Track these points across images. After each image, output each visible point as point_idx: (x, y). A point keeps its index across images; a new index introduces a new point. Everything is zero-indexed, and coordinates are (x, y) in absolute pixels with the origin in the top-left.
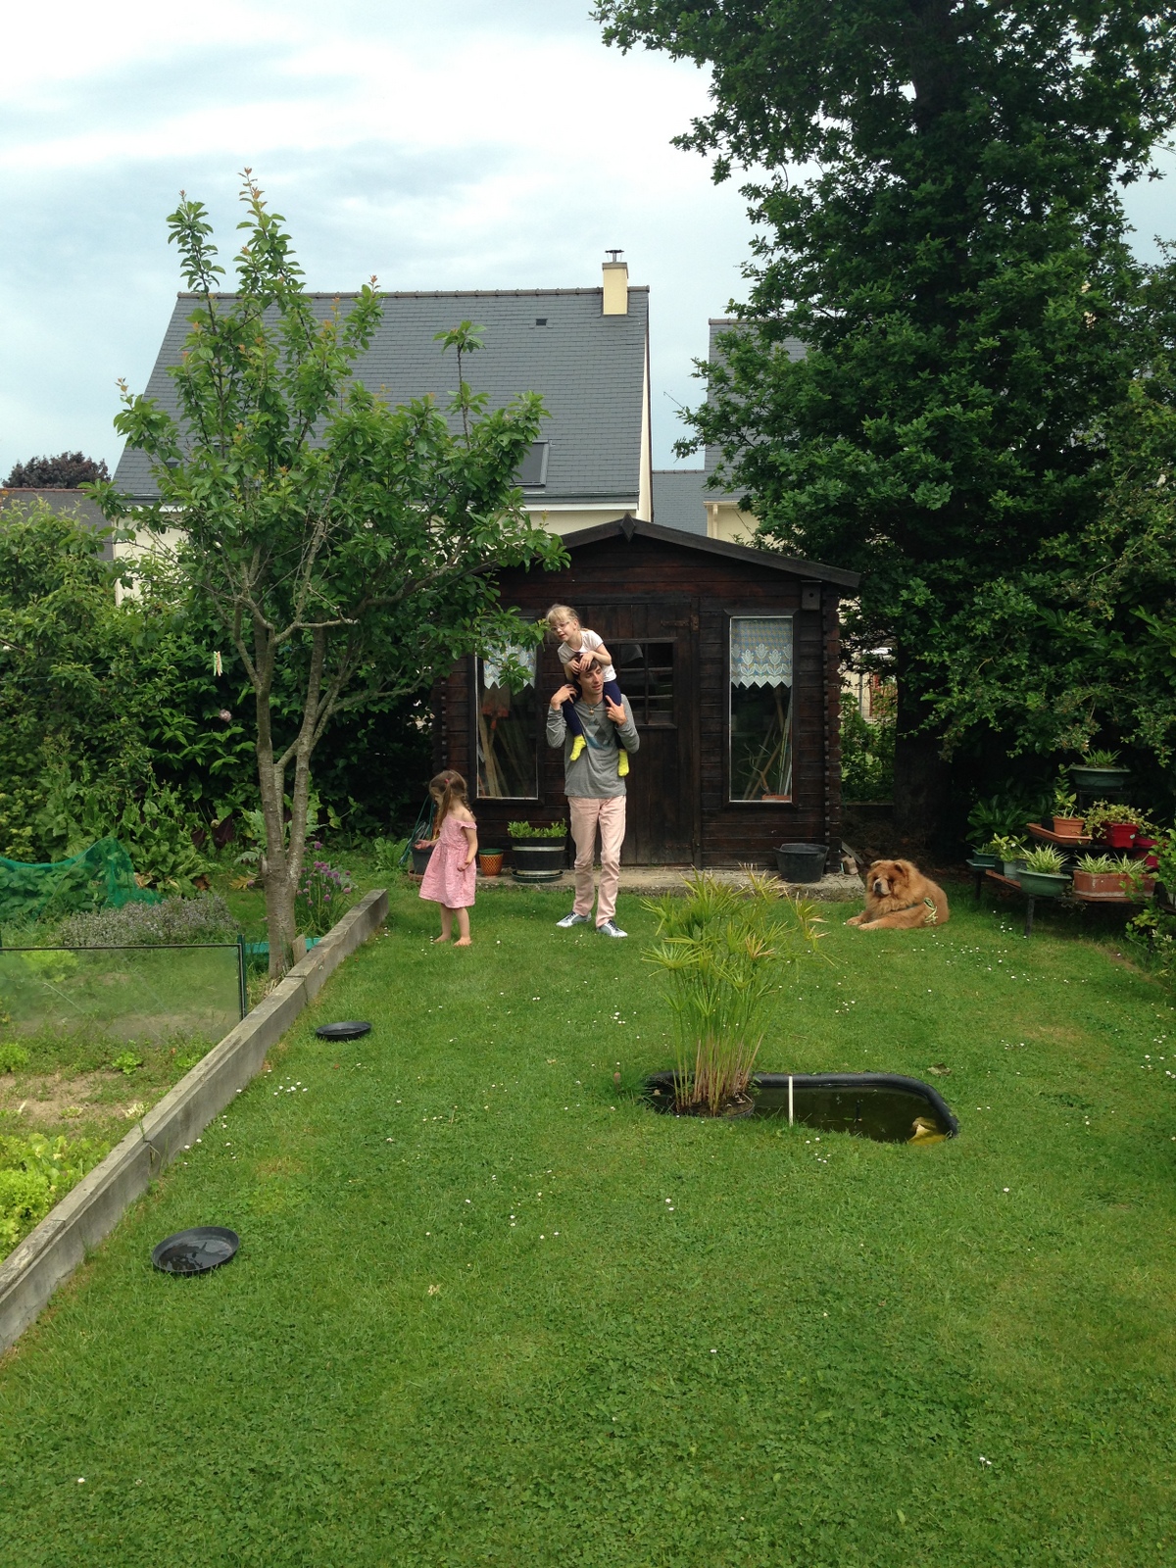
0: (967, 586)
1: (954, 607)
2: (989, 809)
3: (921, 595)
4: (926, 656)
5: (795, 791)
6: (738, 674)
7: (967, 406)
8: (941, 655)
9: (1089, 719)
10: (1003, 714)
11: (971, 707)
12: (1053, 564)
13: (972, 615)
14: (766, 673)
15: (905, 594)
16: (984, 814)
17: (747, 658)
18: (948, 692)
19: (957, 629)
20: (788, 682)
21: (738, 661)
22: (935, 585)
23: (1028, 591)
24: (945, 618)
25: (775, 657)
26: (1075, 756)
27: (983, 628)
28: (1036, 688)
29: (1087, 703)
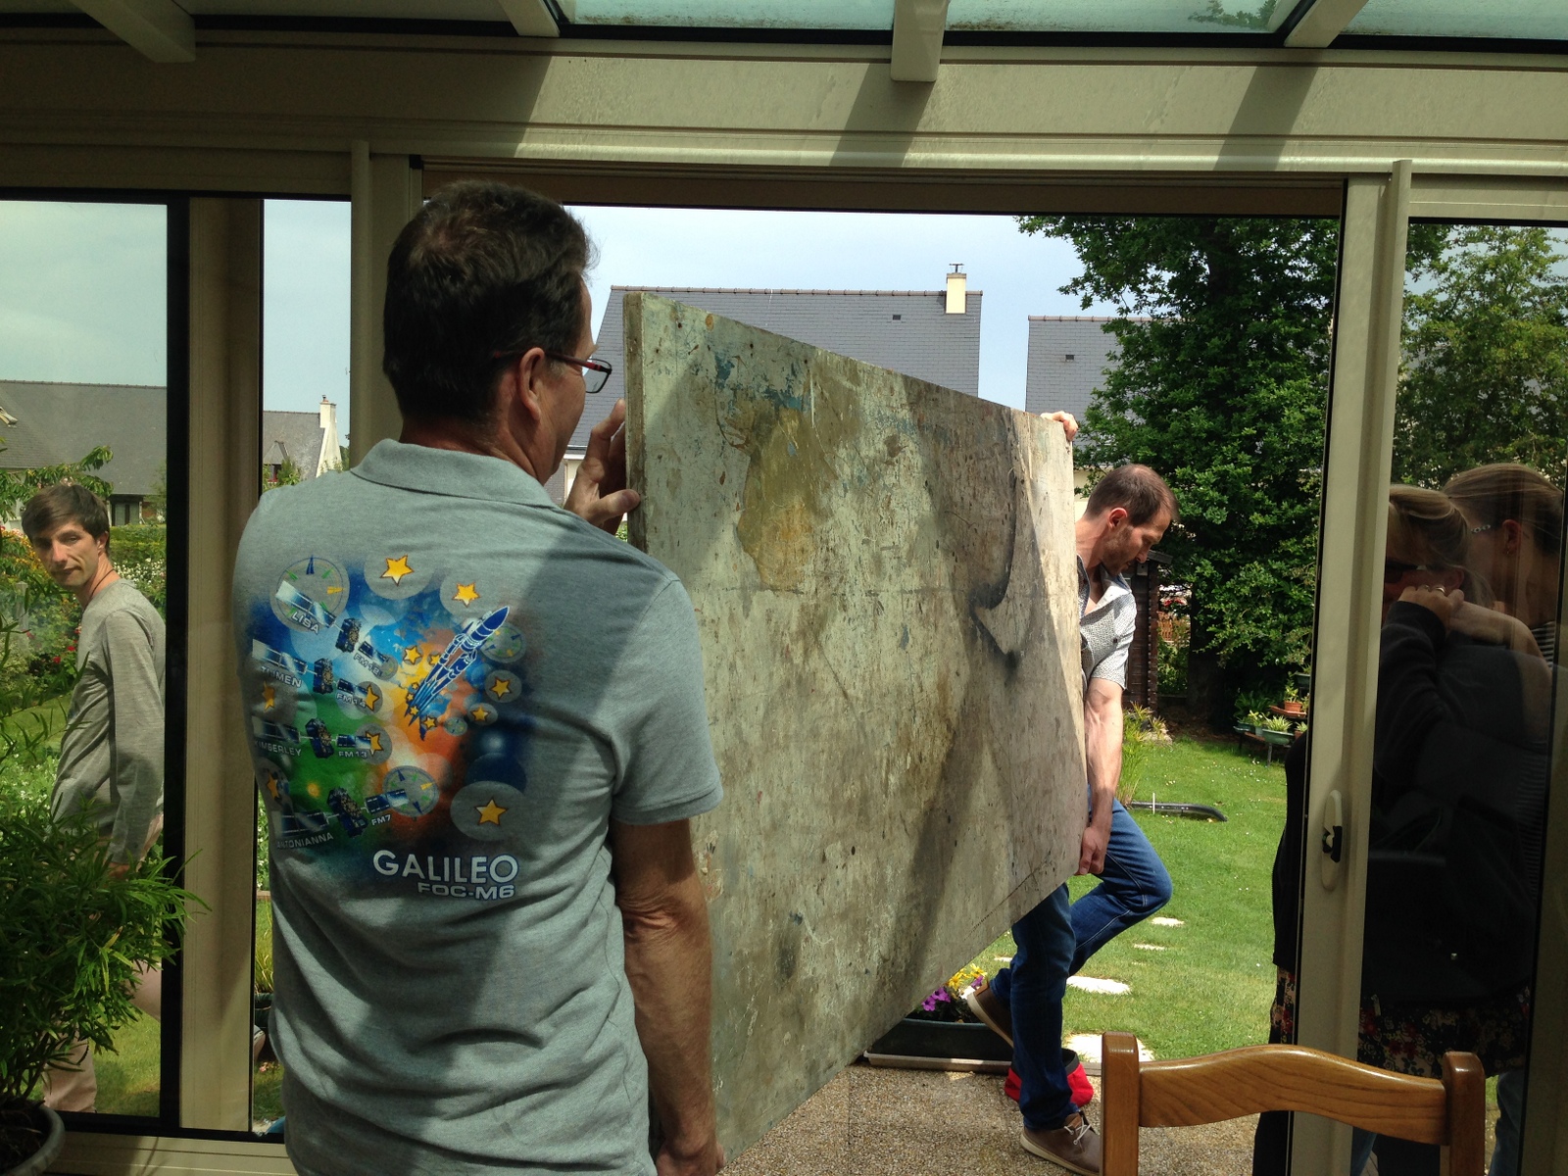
0: (1236, 566)
1: (1227, 577)
2: (1248, 699)
3: (1208, 569)
4: (1210, 606)
7: (1239, 465)
8: (1219, 605)
10: (1256, 641)
11: (1238, 637)
12: (1286, 556)
13: (1239, 583)
15: (1198, 568)
16: (1245, 702)
18: (1223, 627)
19: (1230, 590)
22: (1216, 564)
23: (1273, 572)
24: (1223, 583)
26: (1295, 667)
27: (1245, 591)
28: (1275, 627)
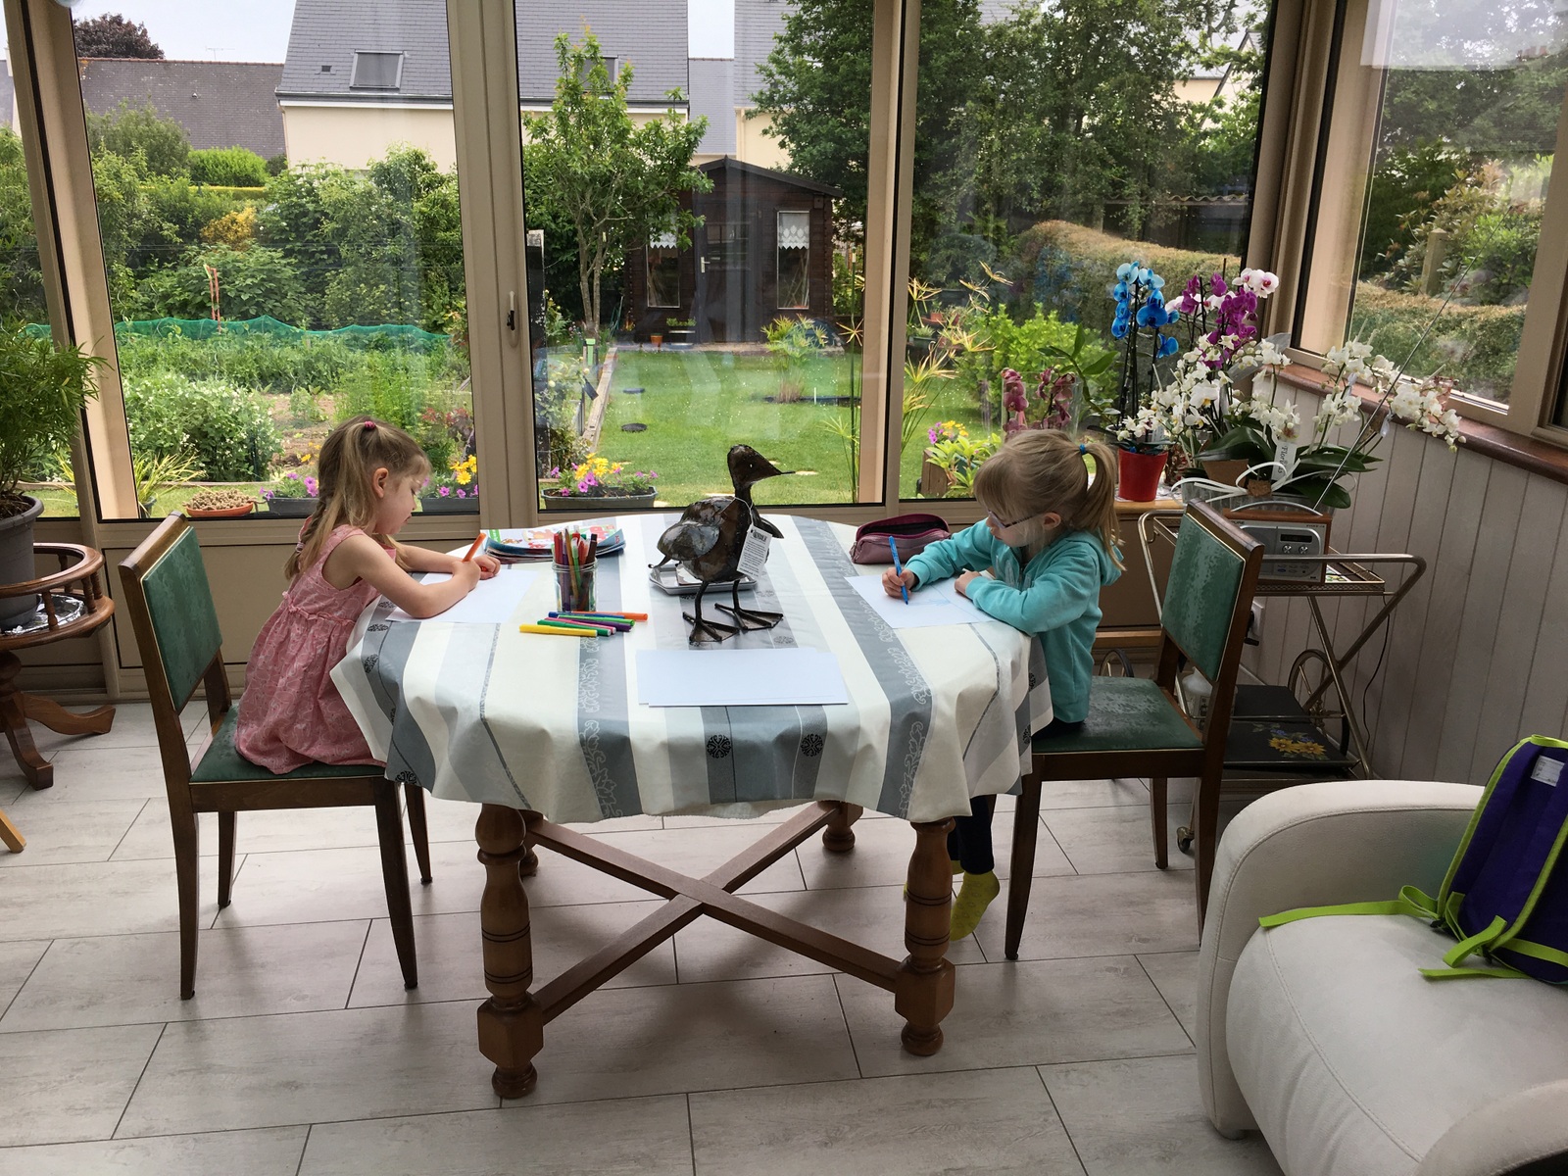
5: (810, 303)
6: (781, 242)
9: (948, 266)
14: (796, 241)
17: (786, 232)
20: (807, 246)
21: (781, 235)
25: (800, 232)
29: (948, 258)
